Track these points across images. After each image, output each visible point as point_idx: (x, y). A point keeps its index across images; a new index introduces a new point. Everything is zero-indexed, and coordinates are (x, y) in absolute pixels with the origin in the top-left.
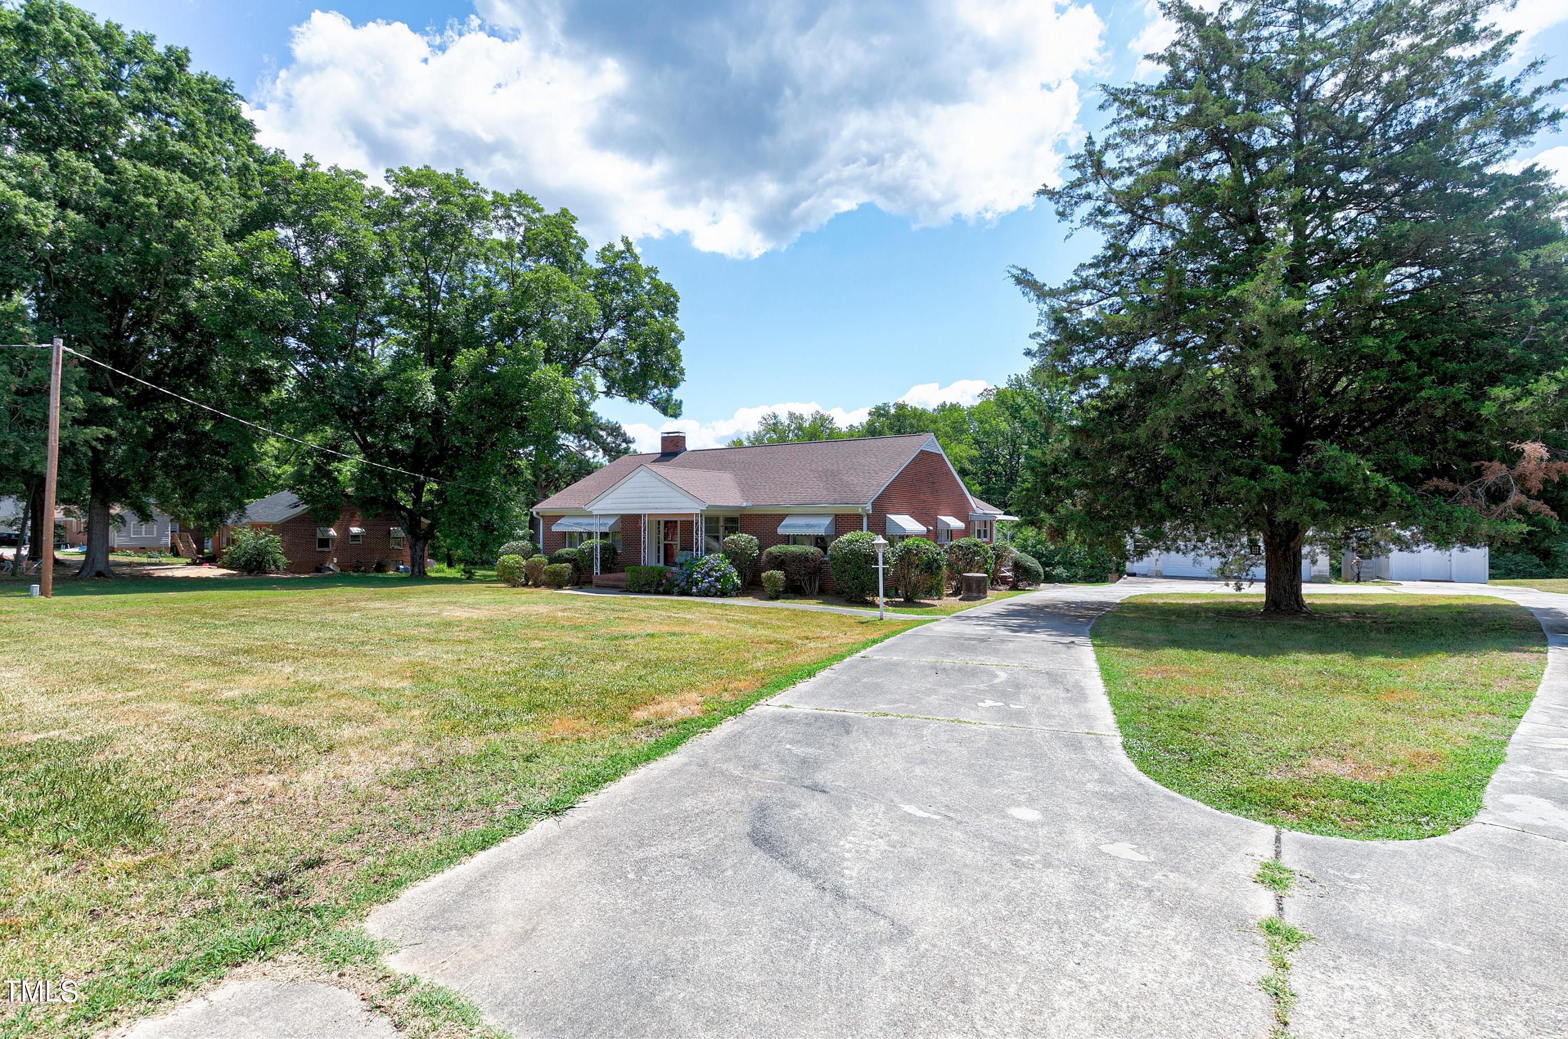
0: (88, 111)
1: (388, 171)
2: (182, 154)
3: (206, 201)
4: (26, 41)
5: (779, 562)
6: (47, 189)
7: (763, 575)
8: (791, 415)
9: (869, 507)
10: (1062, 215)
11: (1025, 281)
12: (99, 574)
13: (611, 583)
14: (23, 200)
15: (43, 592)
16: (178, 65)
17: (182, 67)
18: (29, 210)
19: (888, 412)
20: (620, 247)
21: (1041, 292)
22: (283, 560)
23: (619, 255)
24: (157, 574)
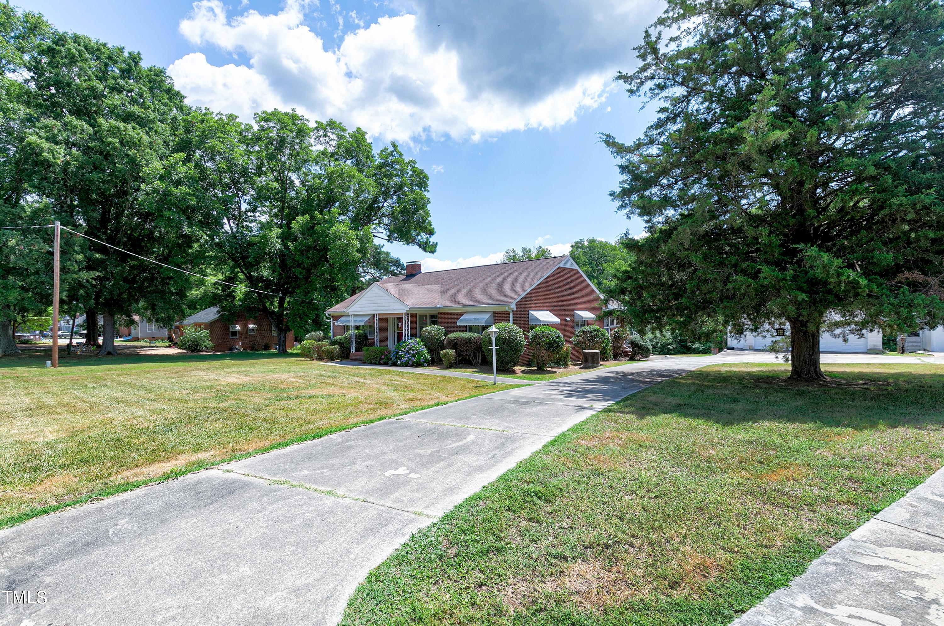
0: (86, 92)
1: (255, 114)
2: (135, 113)
3: (146, 138)
4: (54, 57)
5: (454, 344)
6: (60, 138)
7: (442, 352)
8: (524, 250)
9: (513, 306)
10: (631, 92)
11: (610, 142)
12: (109, 353)
13: (359, 357)
14: (46, 145)
15: (53, 365)
16: (134, 62)
17: (137, 64)
18: (50, 151)
19: (583, 245)
20: (390, 149)
21: (620, 149)
22: (210, 344)
23: (391, 154)
24: (143, 353)
